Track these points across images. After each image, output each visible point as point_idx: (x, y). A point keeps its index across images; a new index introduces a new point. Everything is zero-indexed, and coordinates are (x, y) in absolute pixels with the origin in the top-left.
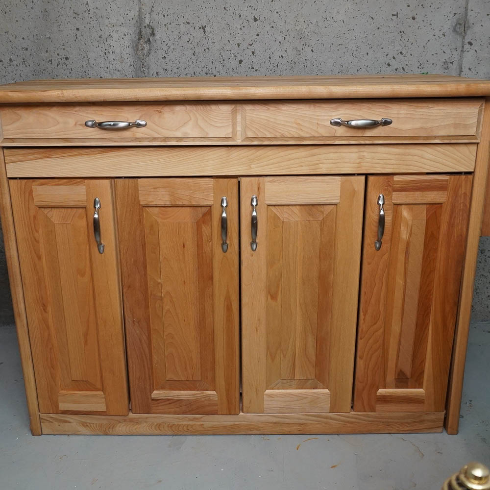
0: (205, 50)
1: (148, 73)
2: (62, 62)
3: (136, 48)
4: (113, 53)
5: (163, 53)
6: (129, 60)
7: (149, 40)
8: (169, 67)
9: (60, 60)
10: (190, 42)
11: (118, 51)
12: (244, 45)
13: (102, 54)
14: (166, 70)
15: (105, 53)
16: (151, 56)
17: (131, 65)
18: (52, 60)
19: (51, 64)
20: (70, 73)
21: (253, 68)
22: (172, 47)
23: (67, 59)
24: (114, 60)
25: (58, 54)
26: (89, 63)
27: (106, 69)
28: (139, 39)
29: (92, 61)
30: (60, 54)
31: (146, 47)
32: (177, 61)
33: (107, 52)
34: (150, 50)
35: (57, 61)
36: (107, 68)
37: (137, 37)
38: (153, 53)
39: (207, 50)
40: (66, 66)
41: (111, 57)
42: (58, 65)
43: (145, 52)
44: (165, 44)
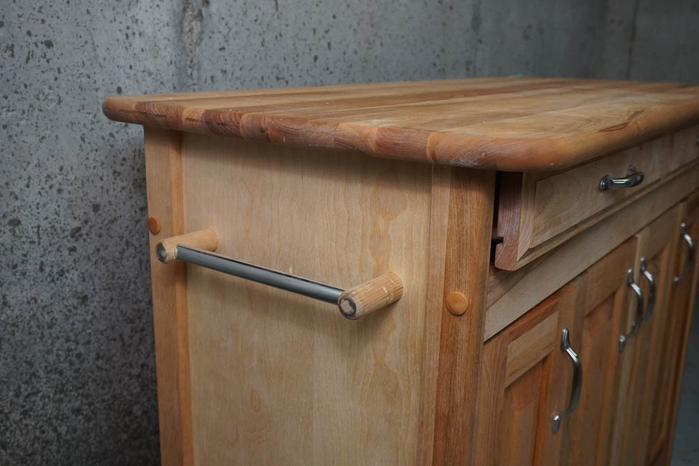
0: (276, 37)
1: (199, 78)
2: (38, 52)
3: (179, 27)
4: (140, 34)
5: (222, 40)
6: (168, 53)
7: (200, 13)
8: (228, 67)
9: (32, 47)
10: (258, 22)
11: (149, 31)
12: (321, 32)
13: (121, 37)
14: (225, 72)
15: (127, 35)
16: (203, 44)
17: (171, 63)
18: (13, 46)
19: (13, 56)
20: (56, 79)
21: (328, 69)
22: (234, 29)
23: (49, 44)
24: (142, 50)
25: (29, 33)
26: (96, 57)
27: (128, 70)
28: (184, 10)
29: (102, 52)
30: (33, 33)
31: (196, 26)
32: (240, 57)
33: (130, 32)
34: (202, 32)
35: (26, 50)
36: (131, 67)
37: (182, 7)
38: (206, 39)
39: (279, 37)
40: (48, 61)
41: (138, 43)
42: (28, 59)
43: (195, 36)
44: (223, 22)
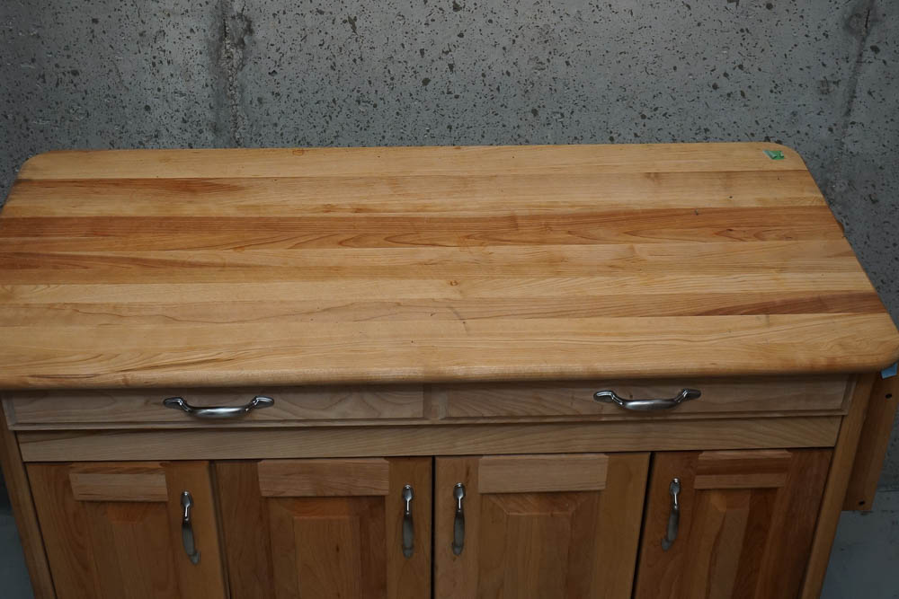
0: (355, 61)
1: (242, 100)
2: (67, 79)
3: (215, 53)
4: (169, 62)
5: (271, 64)
6: (205, 77)
7: (242, 41)
8: (283, 90)
9: (60, 75)
10: (325, 46)
11: (179, 59)
12: (433, 53)
13: (148, 66)
14: (278, 94)
15: (154, 64)
16: (246, 69)
17: (207, 86)
18: (44, 75)
19: (44, 82)
20: (83, 99)
21: (449, 93)
22: (289, 54)
23: (75, 73)
24: (172, 75)
25: (57, 66)
26: (122, 81)
27: (156, 92)
28: (221, 39)
29: (127, 78)
30: (61, 65)
31: (237, 54)
32: (300, 81)
33: (156, 61)
34: (244, 58)
35: (56, 77)
36: (159, 90)
37: (217, 36)
38: (250, 65)
39: (358, 61)
40: (75, 86)
41: (166, 70)
42: (57, 84)
43: (235, 61)
44: (274, 49)
